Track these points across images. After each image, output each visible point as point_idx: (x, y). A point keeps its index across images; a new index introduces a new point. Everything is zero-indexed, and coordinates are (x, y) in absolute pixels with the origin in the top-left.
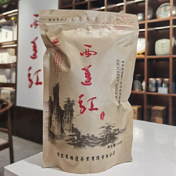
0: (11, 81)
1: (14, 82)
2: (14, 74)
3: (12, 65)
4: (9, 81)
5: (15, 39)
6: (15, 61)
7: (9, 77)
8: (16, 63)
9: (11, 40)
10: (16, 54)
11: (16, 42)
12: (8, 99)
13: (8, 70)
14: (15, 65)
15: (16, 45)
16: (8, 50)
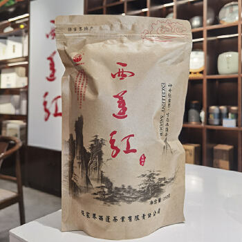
0: (20, 111)
1: (24, 113)
2: (24, 102)
3: (21, 90)
4: (17, 112)
5: (26, 54)
6: (26, 84)
7: (18, 107)
8: (27, 87)
9: (20, 55)
10: (27, 74)
11: (27, 59)
12: (16, 136)
13: (16, 97)
14: (25, 90)
15: (26, 63)
16: (16, 69)
